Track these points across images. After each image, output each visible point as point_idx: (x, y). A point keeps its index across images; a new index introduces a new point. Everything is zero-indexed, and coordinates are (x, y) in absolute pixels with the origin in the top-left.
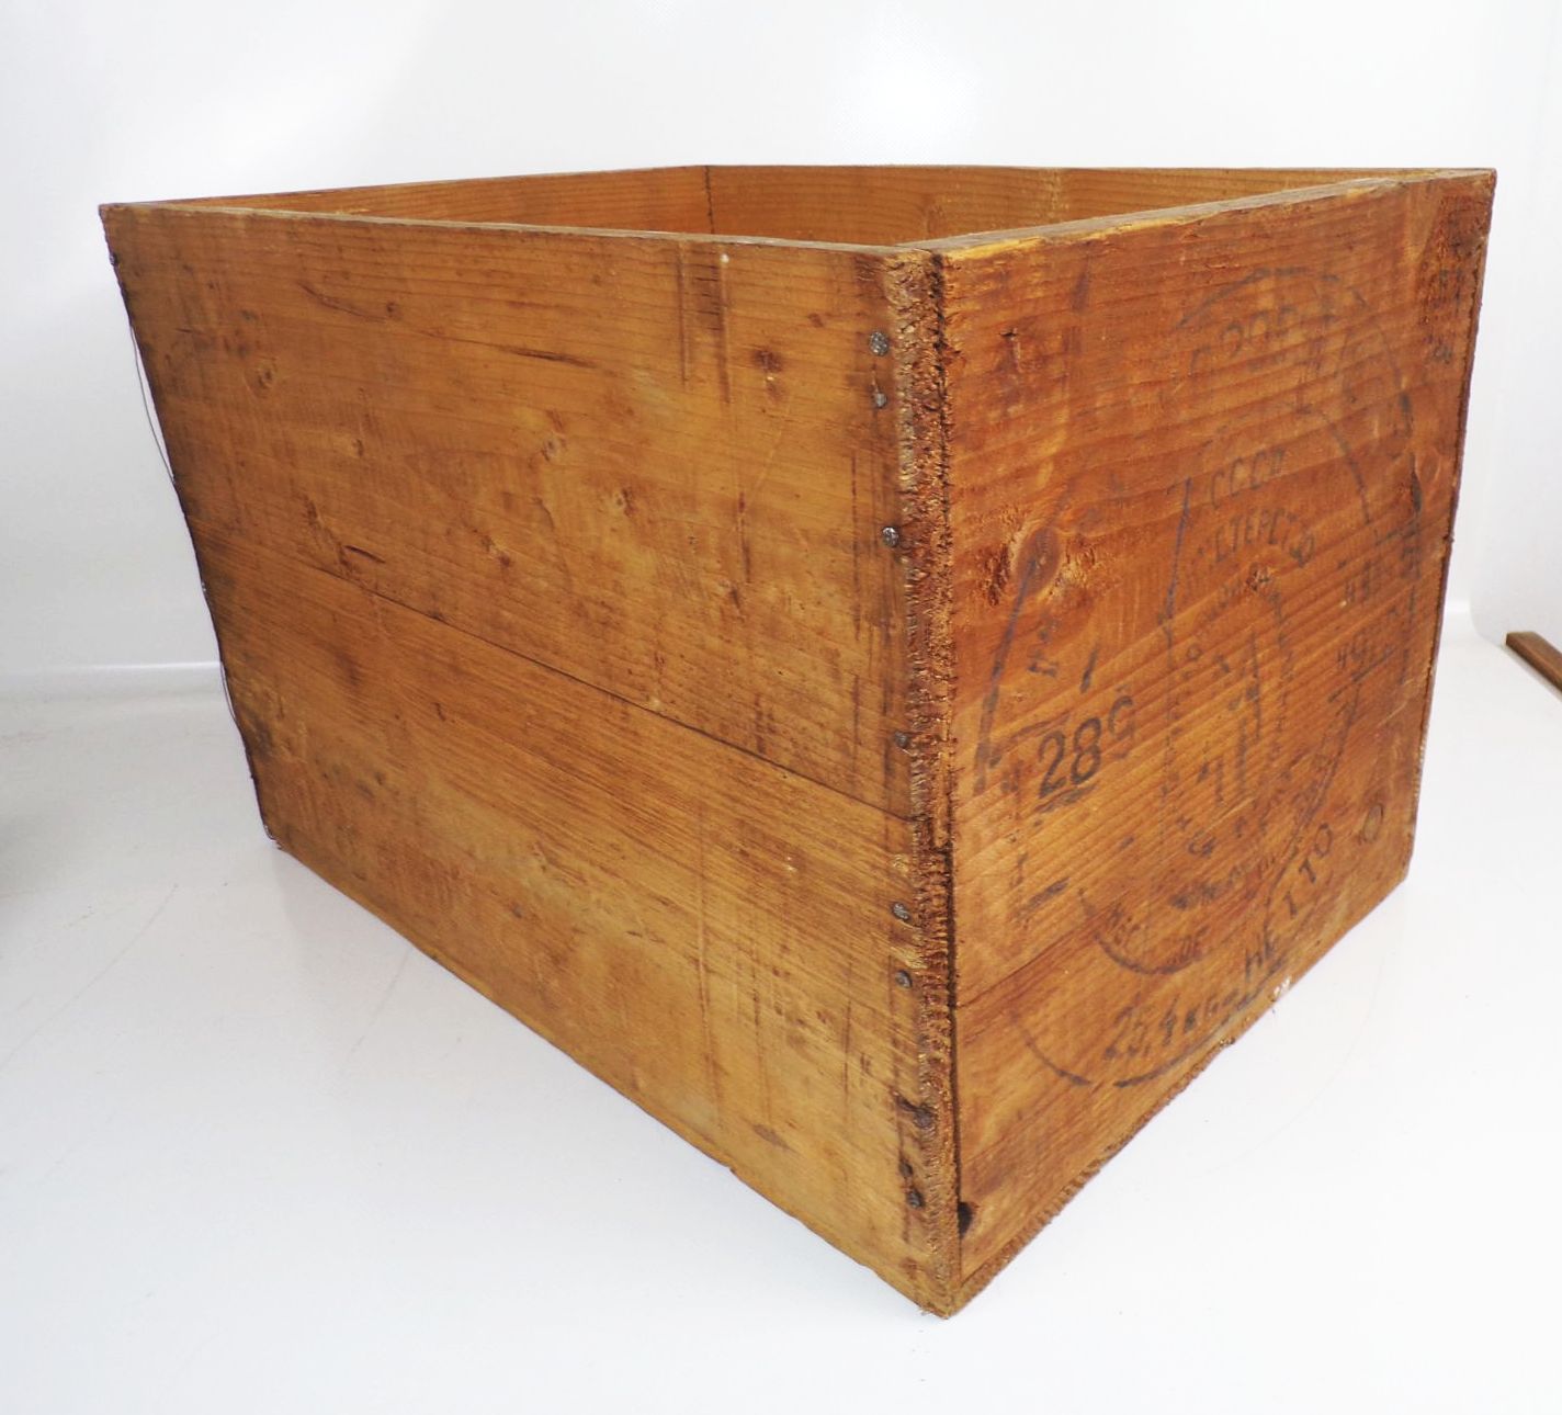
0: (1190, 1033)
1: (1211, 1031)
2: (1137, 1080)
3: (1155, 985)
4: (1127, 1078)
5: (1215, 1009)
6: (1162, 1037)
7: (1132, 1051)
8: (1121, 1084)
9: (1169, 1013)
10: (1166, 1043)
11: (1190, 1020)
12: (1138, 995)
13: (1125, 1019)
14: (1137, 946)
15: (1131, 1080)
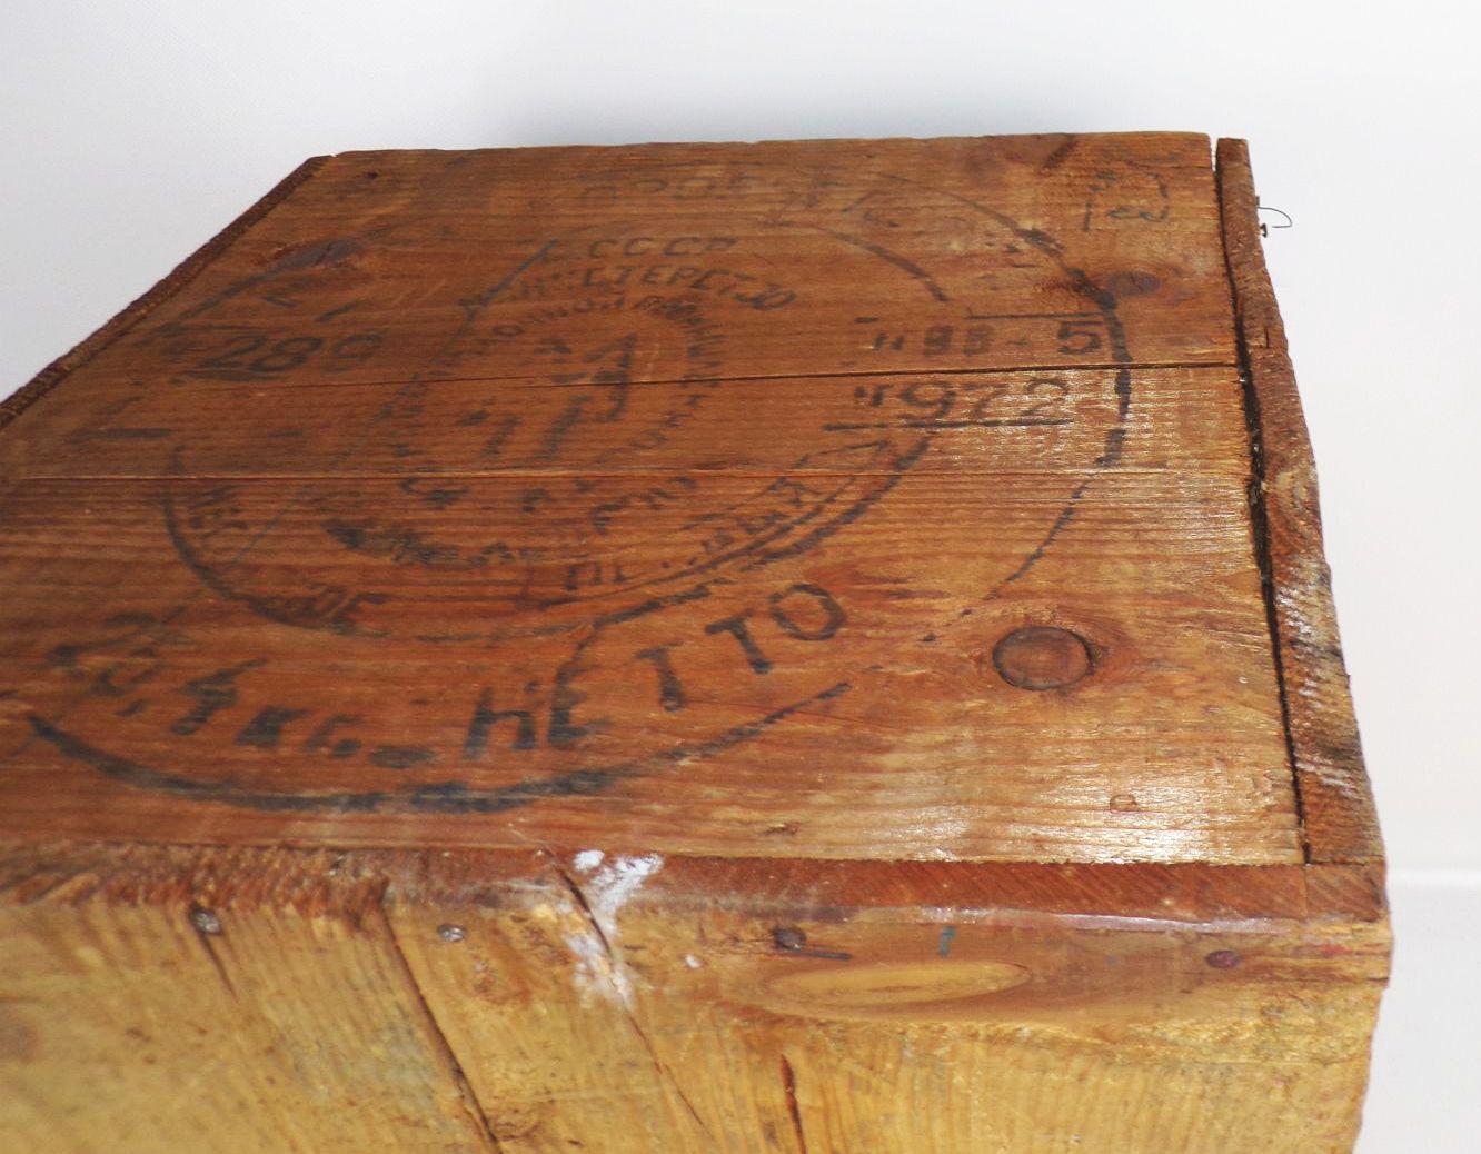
0: (251, 753)
1: (310, 793)
2: (76, 748)
3: (222, 617)
4: (62, 726)
5: (346, 748)
6: (181, 711)
7: (103, 680)
8: (44, 729)
9: (222, 676)
10: (180, 729)
11: (267, 726)
12: (182, 609)
13: (133, 628)
14: (222, 546)
15: (63, 734)
